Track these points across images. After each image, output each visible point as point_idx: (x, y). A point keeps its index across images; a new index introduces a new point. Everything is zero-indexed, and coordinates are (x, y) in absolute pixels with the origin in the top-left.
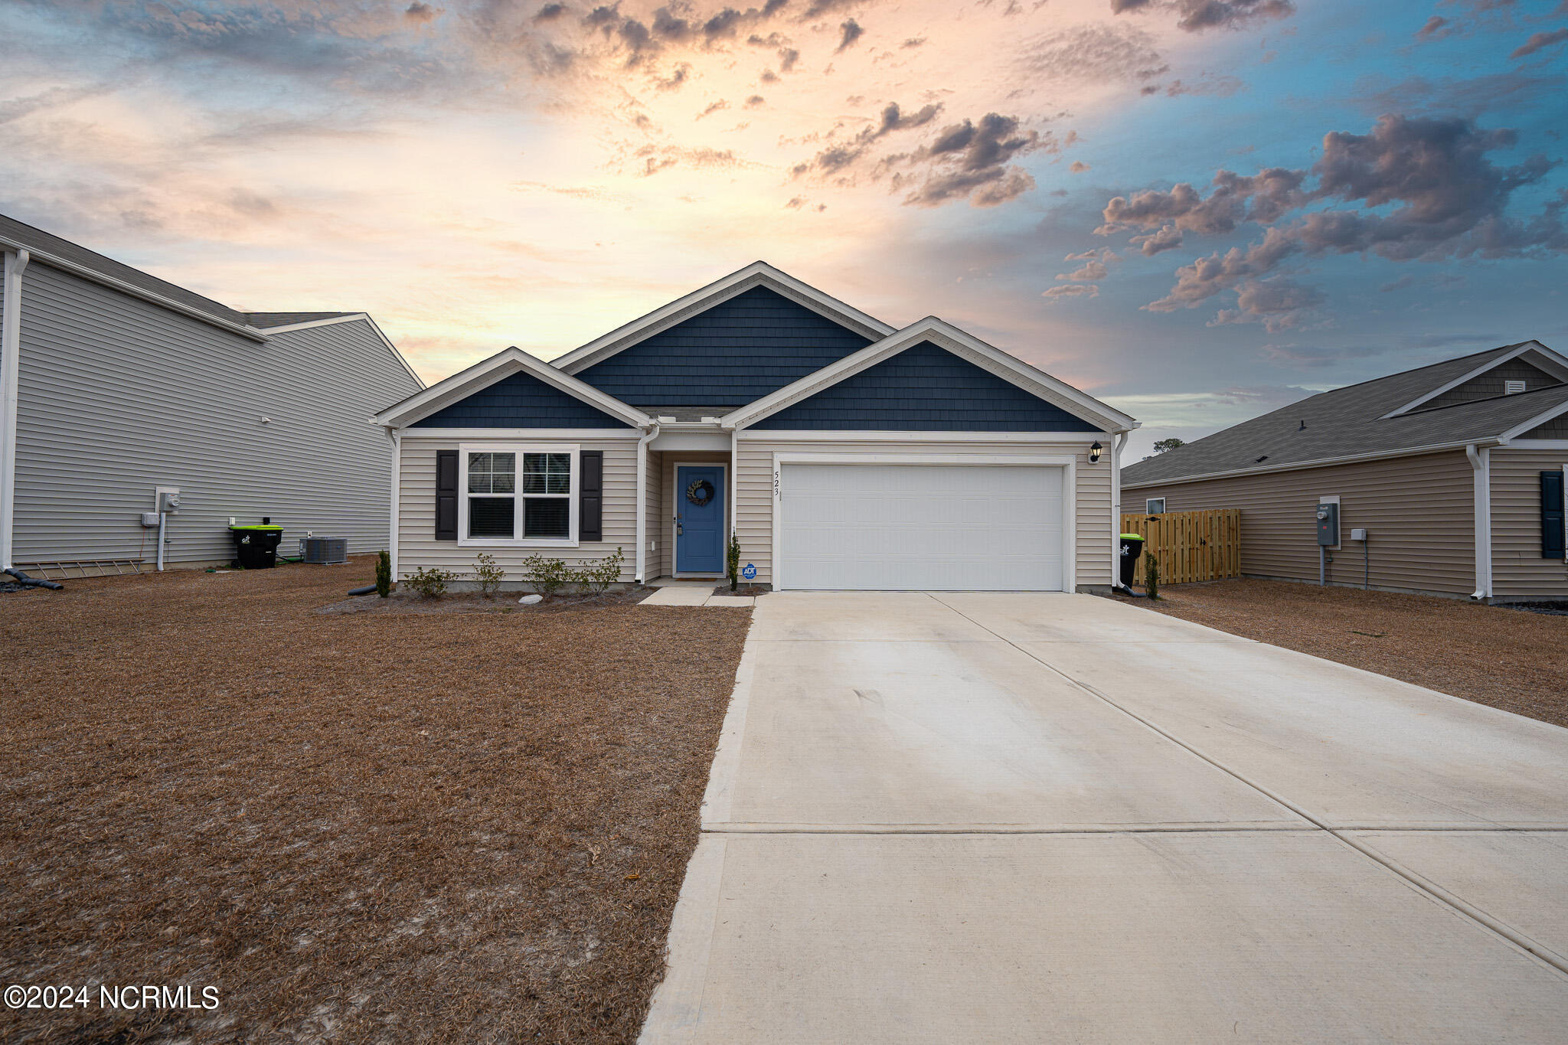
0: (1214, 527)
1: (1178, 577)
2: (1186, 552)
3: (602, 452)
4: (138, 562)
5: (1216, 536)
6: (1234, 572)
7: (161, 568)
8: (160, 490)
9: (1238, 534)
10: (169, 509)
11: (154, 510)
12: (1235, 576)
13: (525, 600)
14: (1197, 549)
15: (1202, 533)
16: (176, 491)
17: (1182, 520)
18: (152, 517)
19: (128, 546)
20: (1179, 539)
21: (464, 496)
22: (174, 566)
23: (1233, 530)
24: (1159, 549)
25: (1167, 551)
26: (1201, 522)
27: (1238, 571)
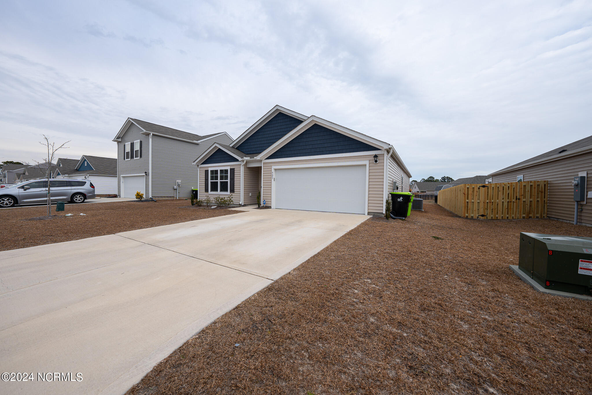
0: (527, 190)
1: (499, 216)
2: (506, 204)
3: (234, 168)
4: (173, 197)
5: (528, 195)
6: (541, 215)
7: (178, 199)
8: (177, 181)
9: (546, 194)
10: (179, 185)
11: (176, 185)
12: (542, 218)
13: (212, 207)
14: (513, 202)
15: (518, 193)
16: (180, 181)
17: (503, 187)
18: (175, 187)
19: (171, 193)
20: (501, 196)
21: (210, 181)
22: (180, 198)
23: (542, 192)
24: (487, 201)
25: (493, 202)
26: (517, 188)
27: (545, 215)
